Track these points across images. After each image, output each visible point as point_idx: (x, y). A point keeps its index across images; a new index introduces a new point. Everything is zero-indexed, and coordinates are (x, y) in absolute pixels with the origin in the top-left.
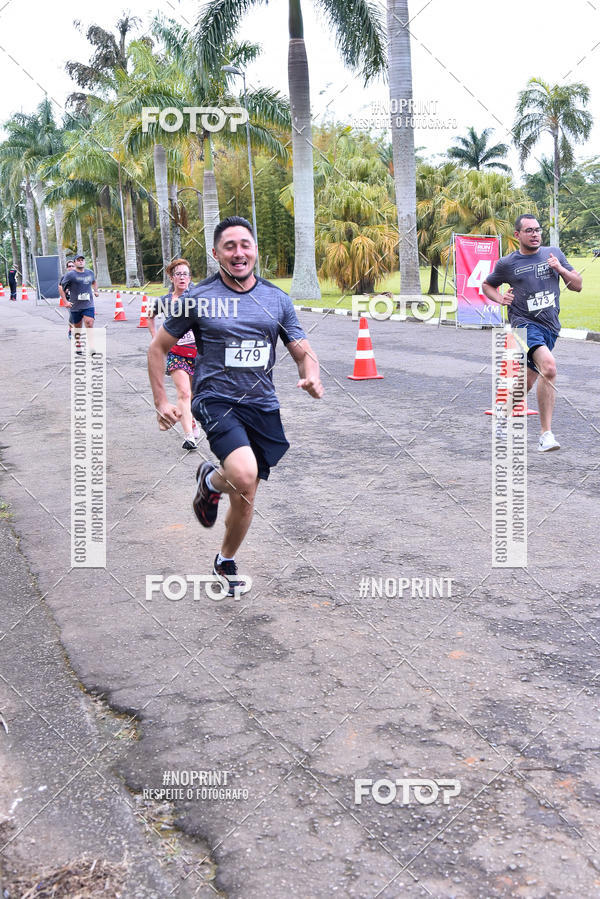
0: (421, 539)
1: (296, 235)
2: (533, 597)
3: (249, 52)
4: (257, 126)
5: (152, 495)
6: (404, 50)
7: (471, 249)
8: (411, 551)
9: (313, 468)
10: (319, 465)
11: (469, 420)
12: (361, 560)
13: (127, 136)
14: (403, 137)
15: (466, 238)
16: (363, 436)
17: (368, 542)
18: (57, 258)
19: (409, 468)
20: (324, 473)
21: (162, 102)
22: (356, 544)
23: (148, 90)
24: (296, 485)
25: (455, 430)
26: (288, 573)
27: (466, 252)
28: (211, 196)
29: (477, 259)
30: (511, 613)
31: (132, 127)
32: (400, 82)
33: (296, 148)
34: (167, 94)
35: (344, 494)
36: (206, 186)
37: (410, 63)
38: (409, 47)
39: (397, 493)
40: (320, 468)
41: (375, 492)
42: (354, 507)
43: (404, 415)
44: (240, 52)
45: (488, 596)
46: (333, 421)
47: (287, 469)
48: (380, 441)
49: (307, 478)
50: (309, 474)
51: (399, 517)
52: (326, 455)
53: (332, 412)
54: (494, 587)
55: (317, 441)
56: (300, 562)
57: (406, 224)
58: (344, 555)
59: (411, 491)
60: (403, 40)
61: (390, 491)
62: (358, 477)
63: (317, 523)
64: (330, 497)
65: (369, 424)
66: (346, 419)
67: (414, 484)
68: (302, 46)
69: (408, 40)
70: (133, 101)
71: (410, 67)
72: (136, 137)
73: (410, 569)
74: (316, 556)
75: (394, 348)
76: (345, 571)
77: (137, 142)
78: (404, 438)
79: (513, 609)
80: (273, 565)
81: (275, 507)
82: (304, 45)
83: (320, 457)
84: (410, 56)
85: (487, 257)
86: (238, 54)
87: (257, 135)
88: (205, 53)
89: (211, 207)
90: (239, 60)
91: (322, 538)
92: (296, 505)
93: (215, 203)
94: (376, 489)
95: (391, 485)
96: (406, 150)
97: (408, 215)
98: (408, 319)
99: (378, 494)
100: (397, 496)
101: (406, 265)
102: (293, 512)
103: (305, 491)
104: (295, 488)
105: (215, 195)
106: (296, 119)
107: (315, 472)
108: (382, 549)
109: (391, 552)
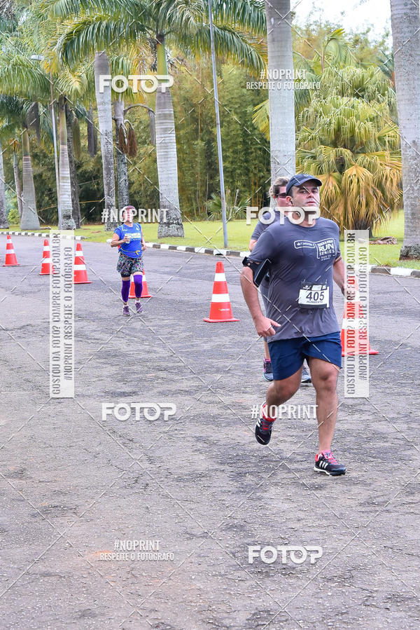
1: (272, 165)
4: (224, 29)
5: (75, 510)
8: (402, 591)
9: (282, 475)
10: (289, 471)
12: (337, 602)
13: (60, 41)
17: (346, 578)
19: (404, 477)
20: (296, 483)
22: (330, 580)
24: (259, 499)
26: (242, 617)
28: (165, 116)
31: (67, 30)
33: (272, 57)
35: (319, 511)
36: (159, 104)
39: (388, 511)
40: (291, 475)
41: (360, 509)
42: (330, 530)
43: (402, 404)
47: (249, 477)
48: (369, 440)
49: (273, 491)
50: (276, 484)
51: (389, 544)
52: (299, 458)
55: (289, 439)
56: (260, 603)
58: (315, 595)
59: (405, 509)
61: (377, 508)
64: (302, 515)
65: (357, 416)
67: (409, 499)
72: (72, 42)
73: (398, 615)
74: (278, 597)
75: (394, 313)
76: (314, 617)
77: (71, 49)
78: (399, 436)
80: (223, 607)
81: (230, 528)
83: (291, 460)
87: (224, 39)
89: (165, 130)
92: (256, 526)
93: (171, 125)
94: (361, 504)
95: (380, 499)
96: (411, 59)
97: (414, 142)
98: (413, 273)
99: (363, 512)
100: (387, 515)
101: (412, 205)
102: (253, 536)
103: (270, 507)
104: (257, 503)
105: (170, 115)
106: (272, 20)
107: (284, 481)
108: (365, 587)
109: (376, 591)
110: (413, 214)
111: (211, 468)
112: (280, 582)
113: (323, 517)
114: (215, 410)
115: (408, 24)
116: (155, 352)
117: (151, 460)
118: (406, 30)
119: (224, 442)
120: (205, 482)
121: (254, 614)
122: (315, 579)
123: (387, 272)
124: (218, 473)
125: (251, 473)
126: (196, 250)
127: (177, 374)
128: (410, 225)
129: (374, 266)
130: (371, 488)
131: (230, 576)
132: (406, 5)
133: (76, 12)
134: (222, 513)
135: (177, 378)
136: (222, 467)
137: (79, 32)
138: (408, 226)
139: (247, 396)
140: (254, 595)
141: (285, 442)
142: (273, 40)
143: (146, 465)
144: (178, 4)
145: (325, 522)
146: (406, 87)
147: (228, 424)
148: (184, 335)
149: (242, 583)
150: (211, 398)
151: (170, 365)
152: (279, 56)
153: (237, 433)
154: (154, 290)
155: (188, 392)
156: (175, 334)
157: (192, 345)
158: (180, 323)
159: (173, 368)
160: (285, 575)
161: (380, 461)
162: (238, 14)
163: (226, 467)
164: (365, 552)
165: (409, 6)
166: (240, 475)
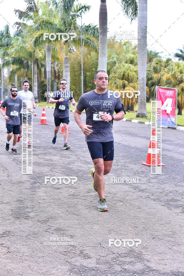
0: (71, 221)
2: (102, 255)
3: (86, 8)
4: (88, 39)
6: (145, 9)
7: (164, 93)
8: (62, 227)
11: (133, 166)
12: (36, 230)
13: (34, 39)
14: (142, 45)
15: (162, 88)
16: (81, 171)
17: (45, 221)
18: (1, 88)
21: (49, 27)
23: (43, 21)
25: (124, 171)
27: (162, 95)
29: (166, 98)
30: (86, 263)
31: (36, 36)
32: (142, 22)
34: (51, 24)
36: (65, 62)
37: (147, 15)
38: (147, 8)
39: (77, 198)
42: (52, 204)
44: (83, 7)
45: (81, 252)
46: (74, 163)
49: (43, 188)
53: (76, 159)
54: (87, 248)
55: (60, 172)
56: (9, 229)
57: (142, 82)
59: (83, 198)
60: (145, 5)
61: (74, 197)
62: (65, 189)
63: (30, 210)
64: (46, 198)
66: (80, 162)
68: (105, 6)
69: (147, 5)
70: (37, 25)
71: (147, 16)
72: (37, 40)
77: (37, 42)
79: (89, 260)
81: (18, 201)
82: (106, 5)
84: (147, 12)
85: (171, 97)
86: (82, 9)
87: (88, 43)
88: (64, 6)
89: (66, 71)
90: (82, 11)
91: (27, 218)
93: (69, 69)
94: (69, 195)
95: (76, 194)
96: (143, 50)
97: (143, 78)
98: (138, 122)
99: (68, 198)
100: (76, 199)
101: (141, 99)
102: (24, 204)
103: (37, 194)
104: (33, 193)
105: (68, 66)
106: (101, 36)
107: (48, 186)
108: (50, 225)
109: (53, 226)
110: (141, 102)
111: (27, 180)
112: (21, 221)
113: (53, 199)
114: (42, 161)
115: (143, 39)
116: (36, 141)
117: (8, 176)
118: (142, 41)
119: (37, 172)
120: (21, 184)
121: (4, 232)
122: (34, 221)
123: (131, 121)
124: (28, 182)
125: (39, 182)
126: (73, 111)
127: (38, 149)
128: (140, 106)
129: (127, 119)
130: (77, 190)
131: (5, 218)
132: (142, 32)
133: (39, 30)
134: (19, 196)
135: (37, 150)
136: (30, 180)
137: (40, 37)
138: (139, 106)
139: (56, 157)
140: (9, 225)
141: (58, 172)
142: (101, 43)
143: (6, 178)
144: (72, 29)
145: (53, 201)
146: (141, 60)
147: (43, 166)
148: (50, 136)
149: (8, 221)
150: (43, 157)
151: (38, 145)
152: (102, 48)
153: (44, 169)
154: (50, 122)
155: (37, 155)
156: (47, 136)
157: (50, 140)
158: (51, 133)
159: (38, 147)
160: (25, 219)
161: (86, 181)
162: (92, 34)
163: (32, 180)
164: (59, 212)
165: (144, 33)
166: (35, 183)
